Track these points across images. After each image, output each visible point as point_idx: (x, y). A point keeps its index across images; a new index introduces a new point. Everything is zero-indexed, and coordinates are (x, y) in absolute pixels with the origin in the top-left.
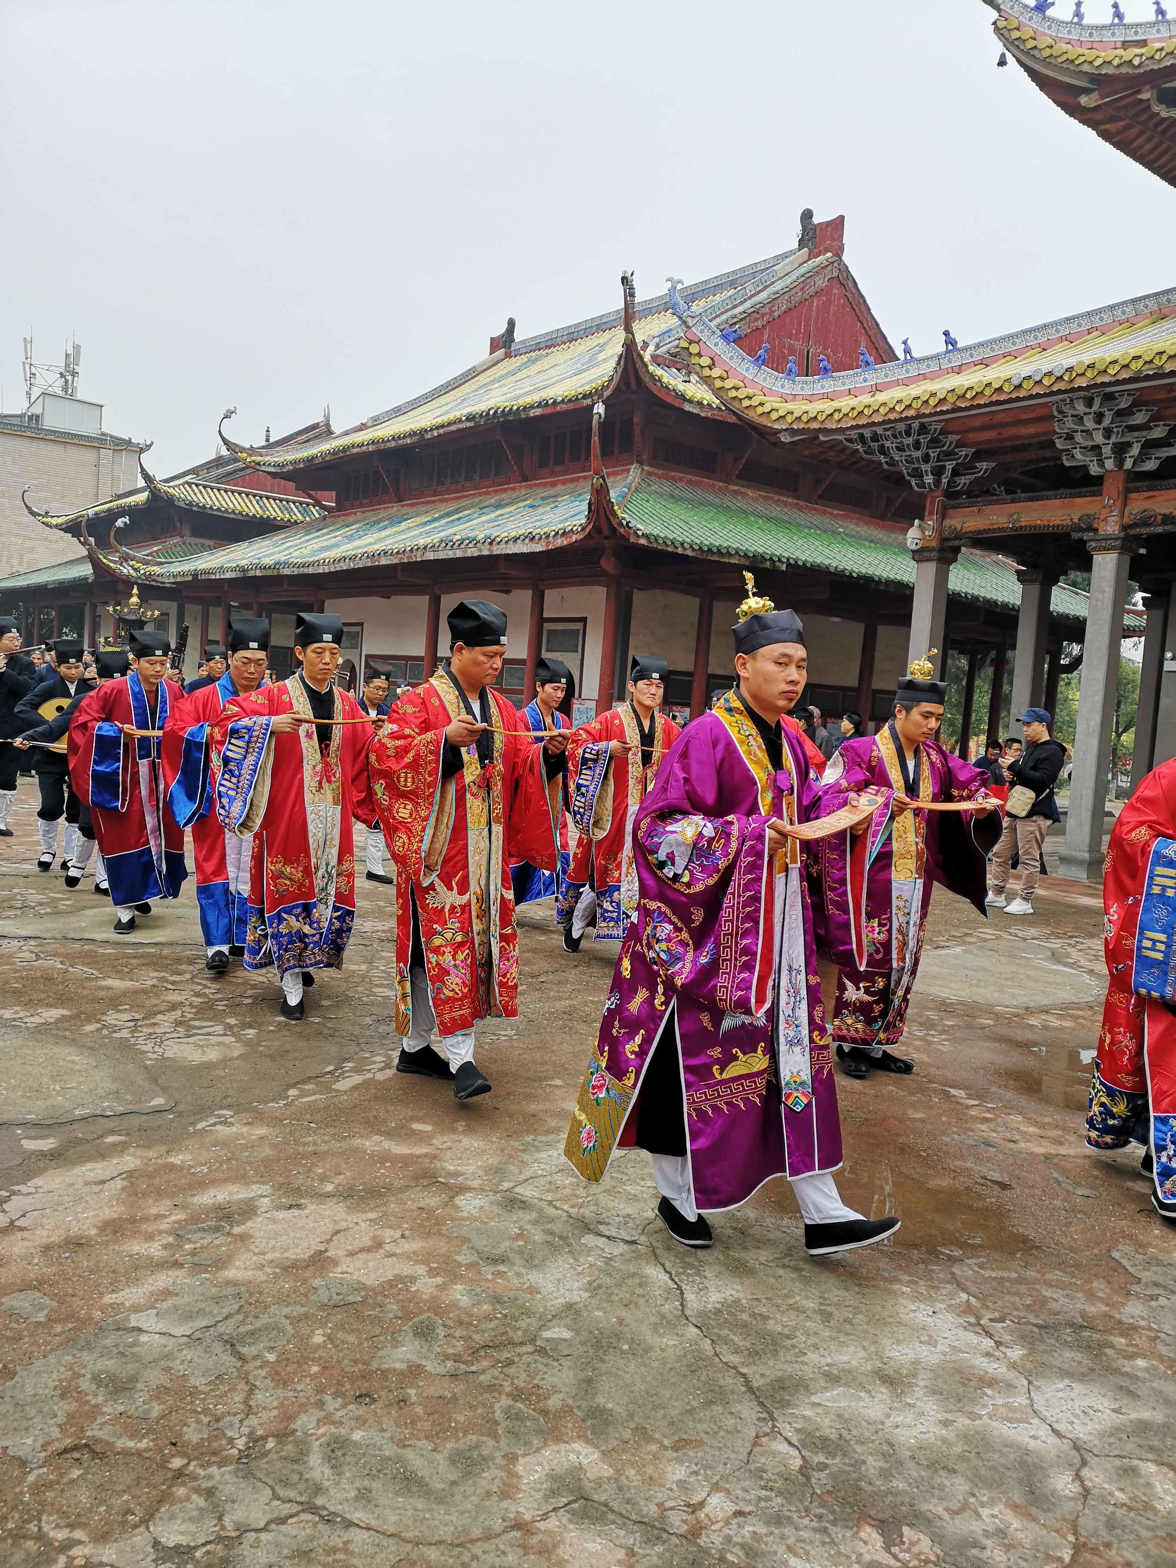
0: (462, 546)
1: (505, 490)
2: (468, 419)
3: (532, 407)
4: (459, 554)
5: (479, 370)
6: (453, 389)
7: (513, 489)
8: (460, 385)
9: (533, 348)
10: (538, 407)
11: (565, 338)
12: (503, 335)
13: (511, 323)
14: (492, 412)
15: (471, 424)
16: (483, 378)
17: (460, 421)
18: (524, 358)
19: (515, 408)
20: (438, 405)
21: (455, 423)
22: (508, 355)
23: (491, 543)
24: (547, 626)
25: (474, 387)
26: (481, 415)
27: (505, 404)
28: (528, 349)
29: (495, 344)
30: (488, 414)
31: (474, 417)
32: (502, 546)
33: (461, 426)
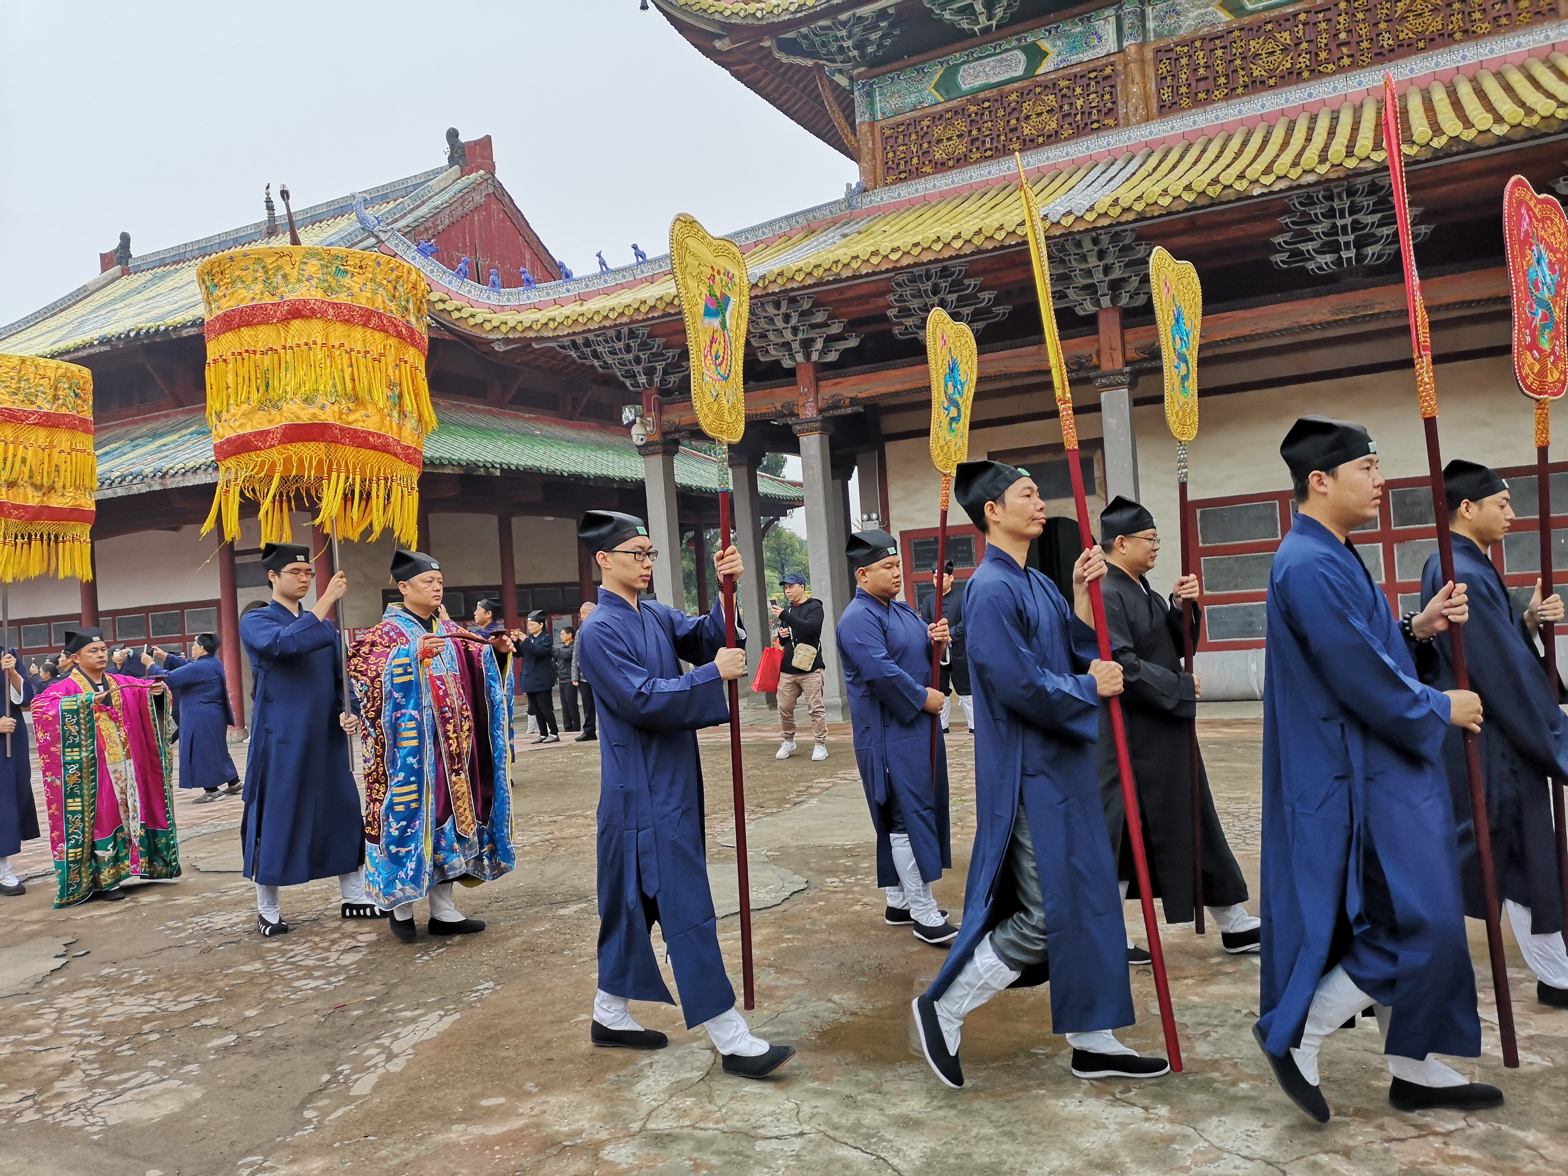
0: (125, 483)
1: (157, 418)
2: (101, 343)
3: (184, 326)
4: (120, 492)
5: (92, 288)
6: (62, 311)
7: (167, 416)
8: (70, 306)
9: (158, 263)
10: (192, 326)
11: (196, 253)
12: (116, 251)
13: (125, 239)
14: (132, 334)
15: (107, 348)
16: (99, 298)
17: (92, 345)
18: (148, 275)
19: (162, 328)
20: (45, 329)
21: (84, 347)
22: (126, 272)
23: (163, 477)
24: (239, 560)
25: (89, 308)
26: (119, 338)
27: (149, 325)
28: (151, 266)
29: (106, 261)
30: (128, 336)
31: (110, 340)
32: (179, 478)
33: (92, 351)
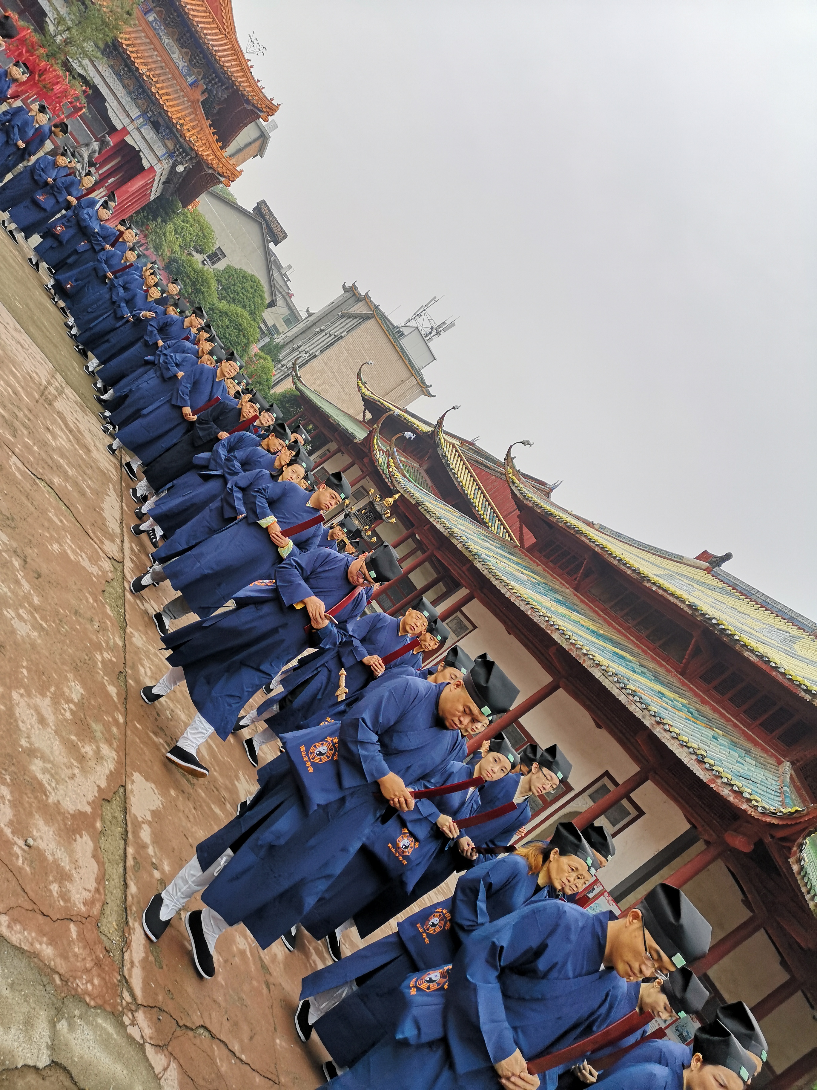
0: (631, 698)
1: (661, 665)
2: (690, 606)
3: (752, 651)
4: (622, 698)
5: (684, 561)
6: (660, 556)
8: (665, 558)
9: (731, 584)
11: (760, 601)
12: (716, 557)
13: (728, 557)
14: (714, 621)
15: (690, 612)
16: (684, 569)
17: (683, 601)
18: (720, 584)
19: (736, 637)
20: (646, 558)
21: (677, 598)
22: (708, 570)
25: (675, 569)
26: (704, 615)
27: (730, 627)
28: (726, 581)
29: (704, 556)
30: (710, 619)
31: (697, 610)
33: (679, 604)
